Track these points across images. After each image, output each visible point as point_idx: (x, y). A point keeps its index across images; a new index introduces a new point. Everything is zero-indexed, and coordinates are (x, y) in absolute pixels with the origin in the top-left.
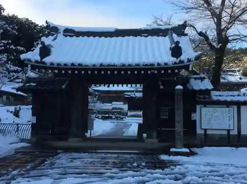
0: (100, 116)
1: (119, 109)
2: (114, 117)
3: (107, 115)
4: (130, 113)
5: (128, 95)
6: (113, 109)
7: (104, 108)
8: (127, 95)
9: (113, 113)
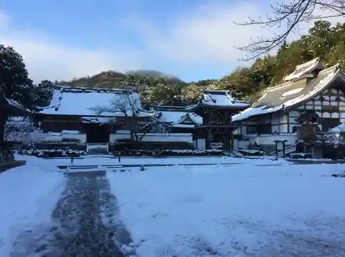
0: (41, 152)
1: (73, 140)
2: (64, 153)
3: (53, 151)
4: (89, 147)
5: (87, 120)
6: (64, 140)
7: (47, 139)
8: (85, 120)
9: (63, 147)
